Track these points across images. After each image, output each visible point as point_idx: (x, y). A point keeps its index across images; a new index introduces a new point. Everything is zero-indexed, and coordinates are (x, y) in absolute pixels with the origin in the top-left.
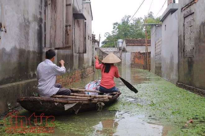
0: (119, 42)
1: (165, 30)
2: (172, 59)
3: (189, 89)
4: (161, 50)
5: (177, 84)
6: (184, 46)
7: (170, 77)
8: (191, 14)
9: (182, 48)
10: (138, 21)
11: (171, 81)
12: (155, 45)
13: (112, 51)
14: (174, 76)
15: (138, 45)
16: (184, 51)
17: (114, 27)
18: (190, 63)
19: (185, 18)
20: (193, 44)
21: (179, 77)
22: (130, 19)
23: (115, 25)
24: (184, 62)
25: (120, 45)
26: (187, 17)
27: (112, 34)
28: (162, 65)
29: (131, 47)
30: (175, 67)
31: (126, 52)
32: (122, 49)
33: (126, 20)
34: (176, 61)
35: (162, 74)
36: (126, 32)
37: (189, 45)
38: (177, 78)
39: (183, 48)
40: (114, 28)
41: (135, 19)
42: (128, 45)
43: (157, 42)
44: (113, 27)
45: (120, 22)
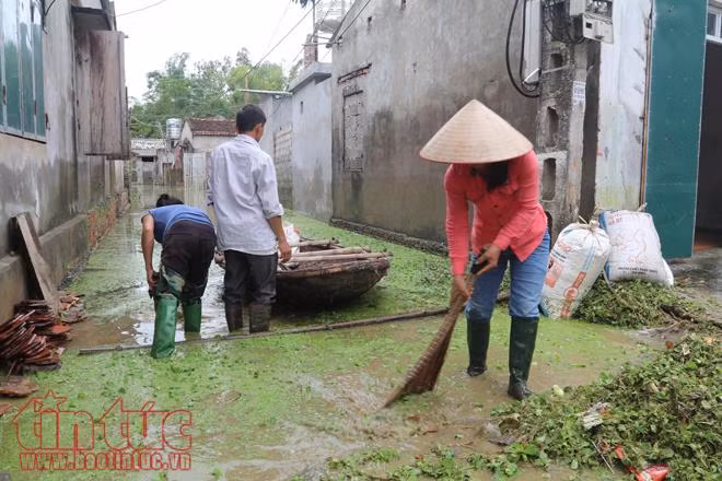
0: (170, 126)
1: (302, 111)
2: (318, 172)
3: (356, 229)
4: (290, 153)
5: (331, 221)
6: (344, 151)
7: (314, 210)
8: (357, 93)
9: (339, 153)
10: (209, 70)
11: (319, 217)
12: (275, 140)
13: (150, 147)
14: (324, 206)
15: (221, 135)
16: (343, 158)
17: (150, 83)
18: (357, 183)
19: (345, 97)
20: (360, 147)
21: (334, 209)
22: (186, 63)
23: (152, 79)
24: (344, 180)
25: (174, 132)
26: (349, 95)
27: (143, 103)
28: (294, 184)
29: (206, 138)
30: (326, 190)
31: (193, 151)
32: (181, 144)
33: (177, 65)
34: (327, 177)
35: (295, 203)
36: (181, 98)
37: (354, 150)
38: (331, 211)
39: (341, 154)
40: (150, 87)
41: (202, 64)
42: (197, 135)
43: (278, 135)
44: (147, 84)
45: (163, 70)
